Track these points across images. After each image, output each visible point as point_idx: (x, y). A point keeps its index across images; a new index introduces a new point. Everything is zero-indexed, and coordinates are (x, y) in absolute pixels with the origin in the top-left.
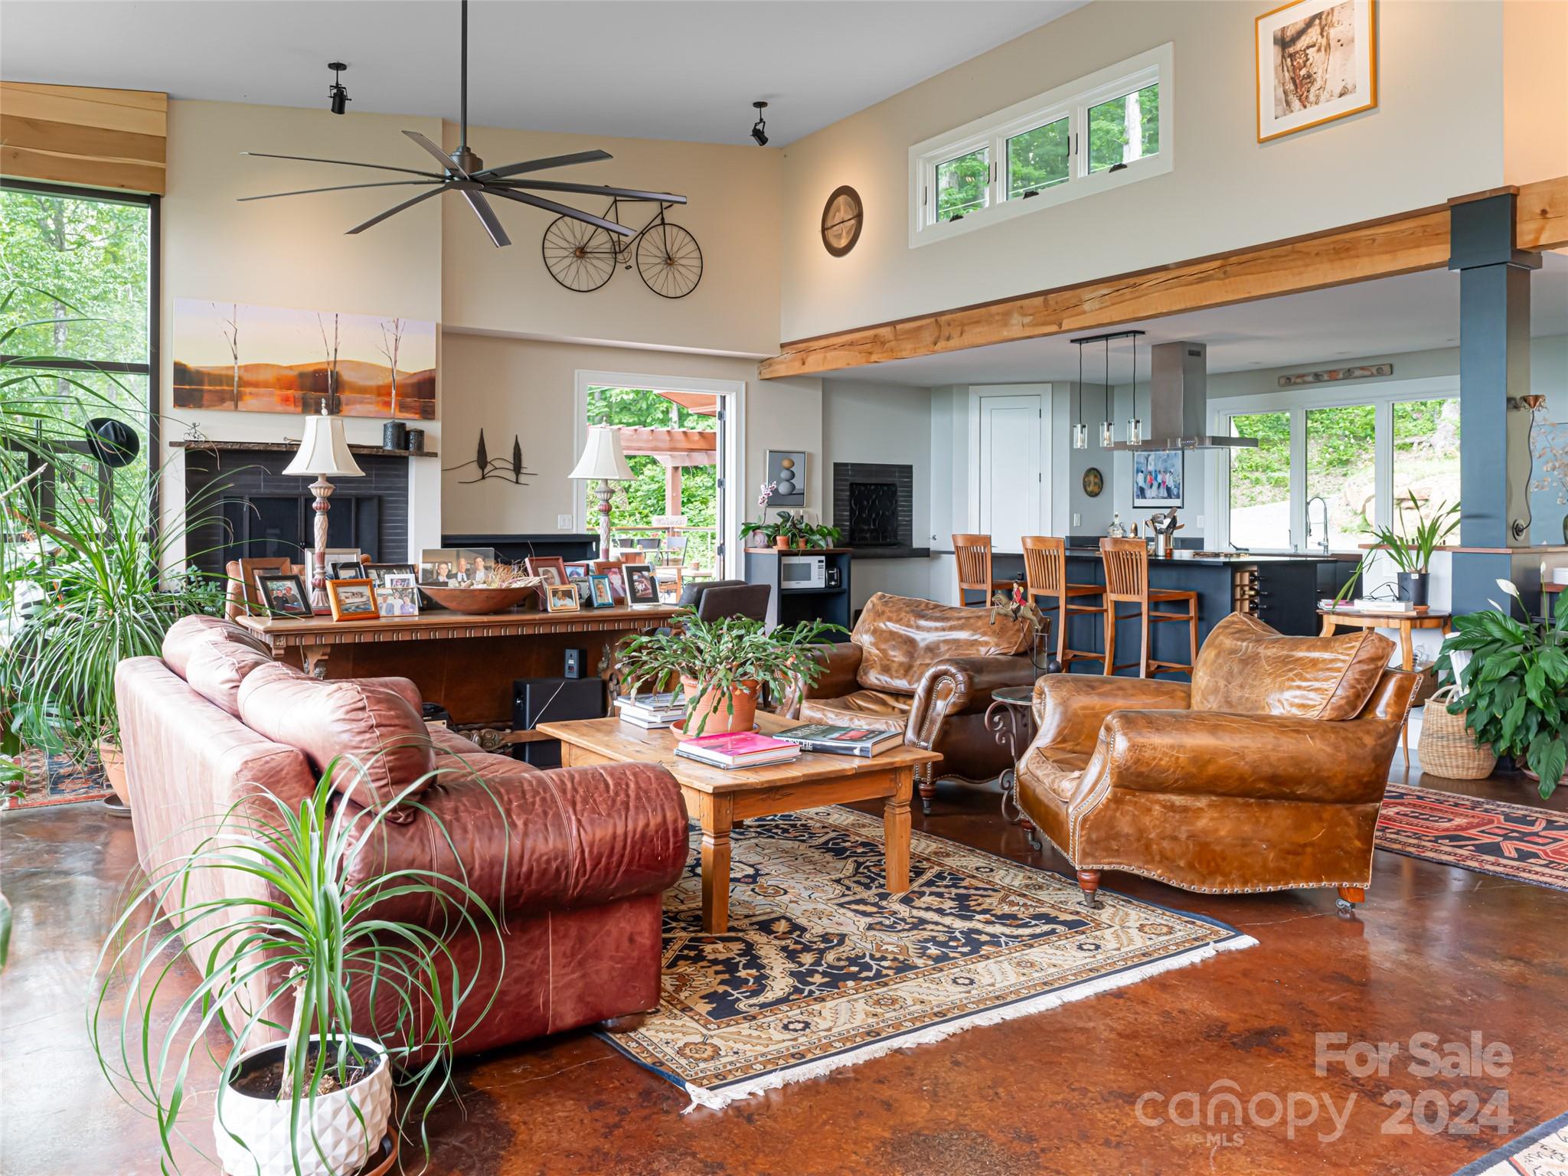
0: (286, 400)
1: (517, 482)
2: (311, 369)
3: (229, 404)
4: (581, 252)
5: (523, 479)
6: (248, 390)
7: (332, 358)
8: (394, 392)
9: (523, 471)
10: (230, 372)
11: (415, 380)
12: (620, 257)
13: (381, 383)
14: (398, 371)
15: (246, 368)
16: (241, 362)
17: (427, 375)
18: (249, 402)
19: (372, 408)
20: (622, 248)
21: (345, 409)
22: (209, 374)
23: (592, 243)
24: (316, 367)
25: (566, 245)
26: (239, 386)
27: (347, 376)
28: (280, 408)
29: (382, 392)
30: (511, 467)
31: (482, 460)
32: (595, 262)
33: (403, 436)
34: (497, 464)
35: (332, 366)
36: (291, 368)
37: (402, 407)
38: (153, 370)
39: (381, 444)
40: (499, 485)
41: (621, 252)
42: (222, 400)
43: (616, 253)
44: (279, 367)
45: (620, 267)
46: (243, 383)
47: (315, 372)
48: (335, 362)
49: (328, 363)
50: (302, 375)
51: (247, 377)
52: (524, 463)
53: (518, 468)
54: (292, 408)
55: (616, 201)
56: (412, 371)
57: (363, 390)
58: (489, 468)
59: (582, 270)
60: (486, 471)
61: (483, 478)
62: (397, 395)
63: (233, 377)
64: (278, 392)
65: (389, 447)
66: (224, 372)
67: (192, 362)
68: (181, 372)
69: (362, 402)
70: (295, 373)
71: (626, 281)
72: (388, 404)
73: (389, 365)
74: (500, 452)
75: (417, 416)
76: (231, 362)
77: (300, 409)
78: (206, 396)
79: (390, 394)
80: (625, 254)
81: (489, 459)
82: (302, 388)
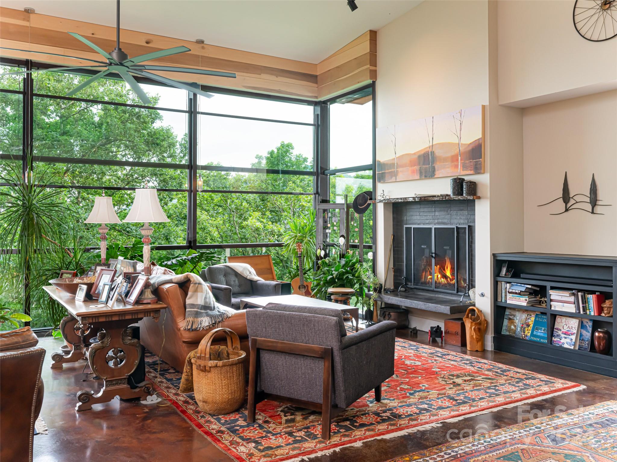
0: (413, 172)
1: (594, 212)
2: (423, 153)
3: (394, 178)
5: (597, 209)
6: (400, 169)
7: (431, 144)
8: (460, 158)
9: (598, 203)
10: (394, 161)
11: (470, 148)
13: (453, 154)
14: (462, 144)
15: (399, 158)
16: (397, 155)
17: (477, 142)
18: (400, 176)
19: (447, 171)
21: (438, 174)
22: (387, 164)
24: (425, 151)
26: (397, 168)
27: (438, 153)
28: (411, 178)
29: (454, 159)
30: (589, 200)
31: (566, 196)
34: (577, 198)
36: (415, 154)
37: (464, 167)
38: (374, 167)
40: (579, 216)
42: (392, 177)
44: (411, 154)
46: (399, 166)
47: (424, 154)
48: (432, 145)
49: (430, 147)
50: (419, 157)
51: (400, 162)
53: (594, 202)
54: (416, 177)
56: (469, 142)
57: (445, 160)
58: (572, 202)
60: (569, 205)
61: (567, 210)
62: (461, 160)
63: (395, 163)
64: (410, 168)
66: (391, 162)
67: (382, 160)
68: (379, 164)
69: (444, 168)
70: (416, 156)
72: (457, 166)
73: (456, 141)
74: (580, 189)
75: (472, 172)
76: (393, 156)
78: (387, 176)
79: (458, 160)
81: (571, 196)
82: (419, 164)
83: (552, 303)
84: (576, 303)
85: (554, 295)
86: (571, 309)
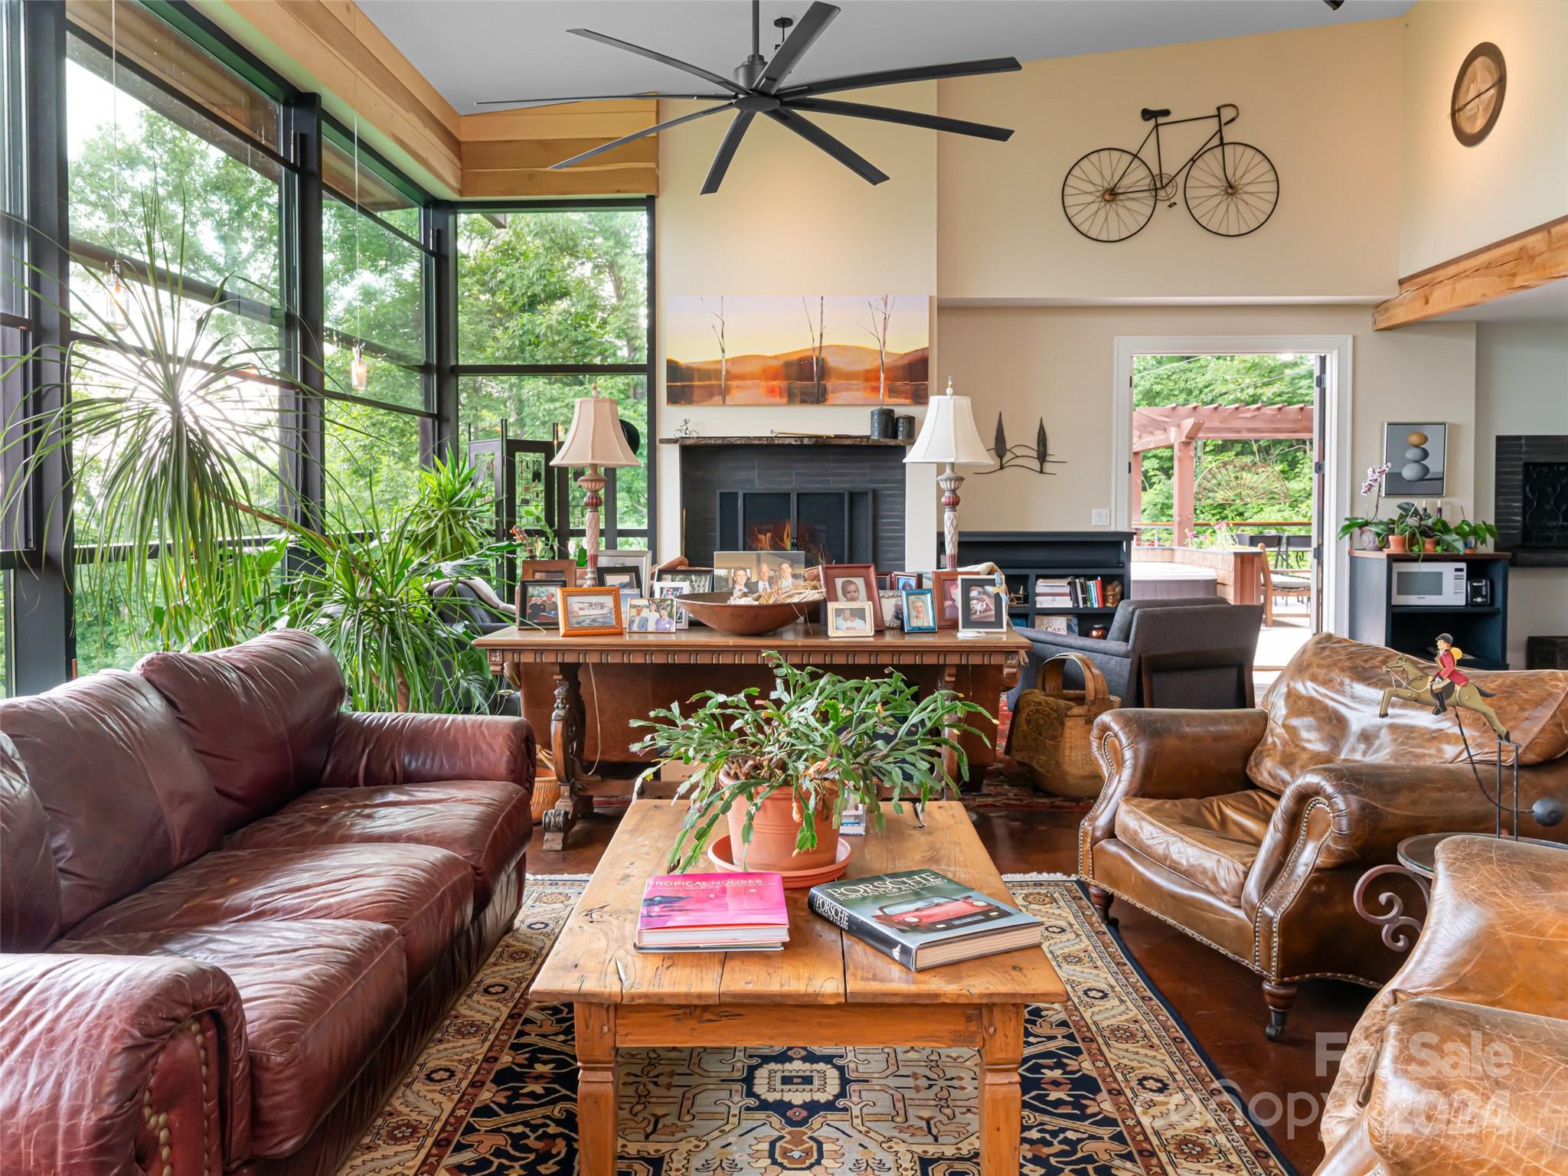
0: (771, 391)
1: (1041, 472)
2: (796, 357)
3: (718, 399)
4: (1112, 194)
5: (1048, 467)
6: (734, 383)
7: (817, 344)
8: (882, 376)
9: (1049, 458)
10: (718, 367)
11: (906, 361)
12: (1162, 194)
13: (868, 366)
14: (887, 353)
15: (734, 361)
16: (729, 355)
17: (920, 355)
18: (736, 395)
19: (860, 395)
20: (1165, 181)
21: (831, 397)
22: (699, 370)
23: (1125, 182)
24: (802, 355)
25: (1091, 188)
26: (727, 379)
27: (833, 361)
28: (765, 400)
29: (870, 377)
30: (1035, 454)
31: (1000, 447)
32: (1128, 204)
33: (889, 422)
34: (1018, 451)
35: (817, 352)
36: (776, 357)
37: (892, 392)
38: (649, 369)
39: (867, 433)
40: (1021, 476)
41: (1163, 187)
42: (711, 395)
43: (1156, 189)
44: (765, 358)
45: (1162, 206)
46: (730, 376)
47: (800, 360)
48: (821, 348)
49: (814, 349)
50: (787, 364)
51: (736, 370)
52: (1051, 448)
53: (1042, 456)
54: (777, 400)
55: (1157, 126)
56: (903, 351)
57: (849, 376)
58: (1008, 456)
59: (1112, 216)
60: (1005, 460)
61: (1002, 467)
62: (886, 379)
63: (721, 371)
64: (763, 384)
65: (875, 437)
66: (713, 367)
67: (684, 359)
68: (673, 368)
69: (848, 389)
70: (780, 362)
71: (1171, 222)
72: (876, 389)
73: (877, 347)
74: (1022, 438)
75: (908, 401)
76: (719, 356)
77: (785, 400)
78: (696, 392)
79: (878, 379)
80: (1169, 190)
81: (1008, 446)
82: (787, 378)
83: (1038, 599)
84: (1073, 595)
85: (1042, 586)
86: (1066, 603)
